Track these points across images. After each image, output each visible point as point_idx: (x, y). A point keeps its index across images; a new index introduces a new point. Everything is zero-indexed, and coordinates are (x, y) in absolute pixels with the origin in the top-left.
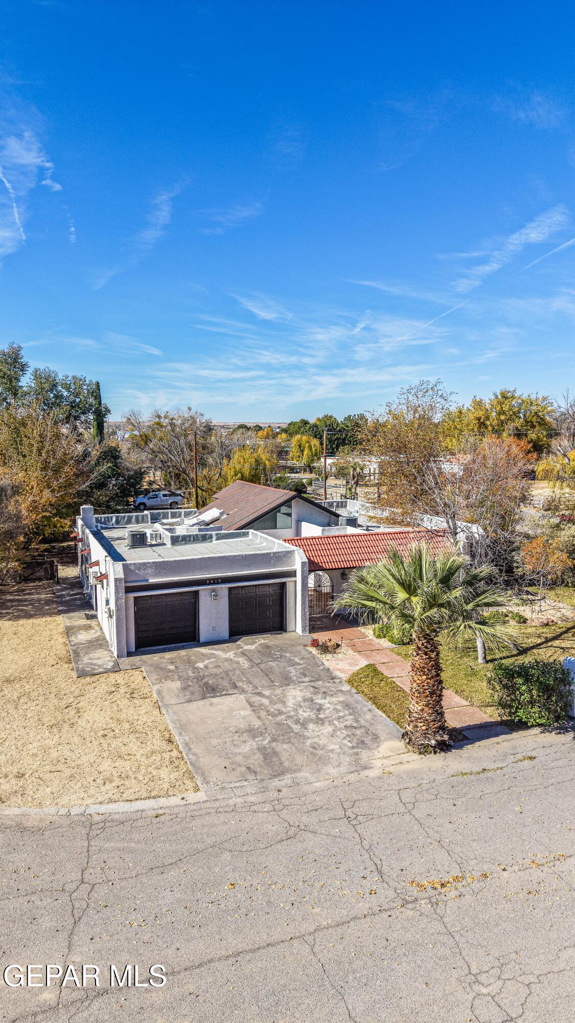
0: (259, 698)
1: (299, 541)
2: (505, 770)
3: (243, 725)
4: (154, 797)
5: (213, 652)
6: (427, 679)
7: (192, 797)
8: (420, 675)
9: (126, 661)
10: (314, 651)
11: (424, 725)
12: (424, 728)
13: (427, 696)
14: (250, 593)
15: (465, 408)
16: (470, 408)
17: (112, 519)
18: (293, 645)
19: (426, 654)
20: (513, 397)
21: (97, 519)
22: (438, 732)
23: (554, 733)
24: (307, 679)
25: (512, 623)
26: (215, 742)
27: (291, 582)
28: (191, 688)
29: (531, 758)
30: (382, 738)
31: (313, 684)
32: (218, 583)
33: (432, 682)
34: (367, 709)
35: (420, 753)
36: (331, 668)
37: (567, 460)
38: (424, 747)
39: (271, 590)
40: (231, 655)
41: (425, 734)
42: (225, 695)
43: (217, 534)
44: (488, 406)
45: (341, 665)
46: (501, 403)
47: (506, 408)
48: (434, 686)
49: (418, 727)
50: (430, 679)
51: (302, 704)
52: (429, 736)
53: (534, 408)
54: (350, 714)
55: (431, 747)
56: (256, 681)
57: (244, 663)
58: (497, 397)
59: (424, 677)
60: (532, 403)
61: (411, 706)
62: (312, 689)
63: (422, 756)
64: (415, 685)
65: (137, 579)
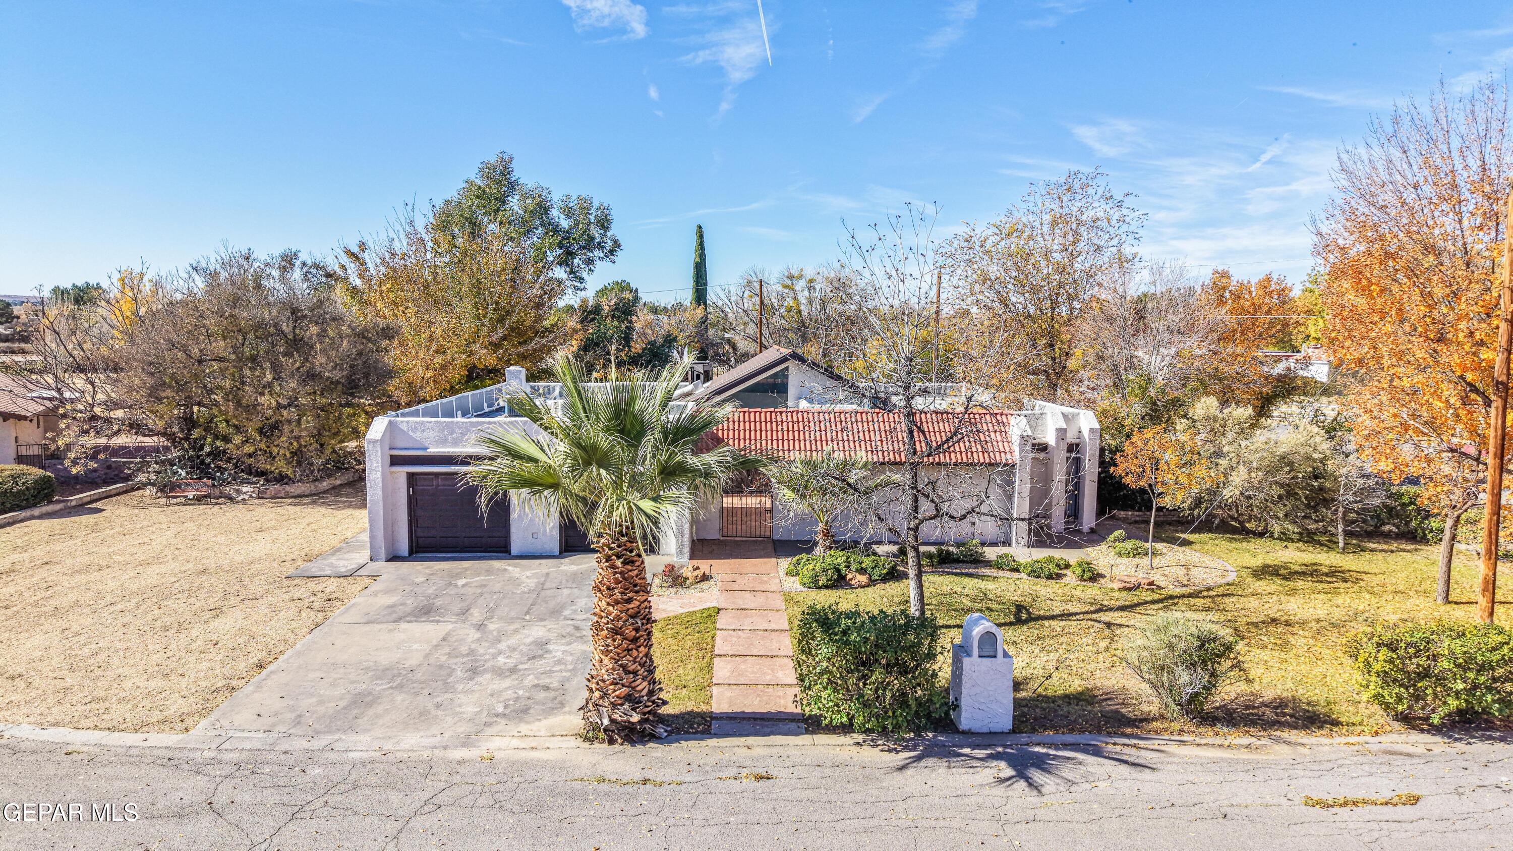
0: (471, 631)
2: (682, 787)
5: (509, 568)
12: (597, 694)
17: (554, 390)
25: (1069, 578)
29: (763, 778)
30: (566, 709)
41: (598, 705)
42: (432, 621)
45: (667, 605)
48: (618, 618)
51: (521, 648)
52: (604, 710)
55: (605, 730)
65: (411, 445)
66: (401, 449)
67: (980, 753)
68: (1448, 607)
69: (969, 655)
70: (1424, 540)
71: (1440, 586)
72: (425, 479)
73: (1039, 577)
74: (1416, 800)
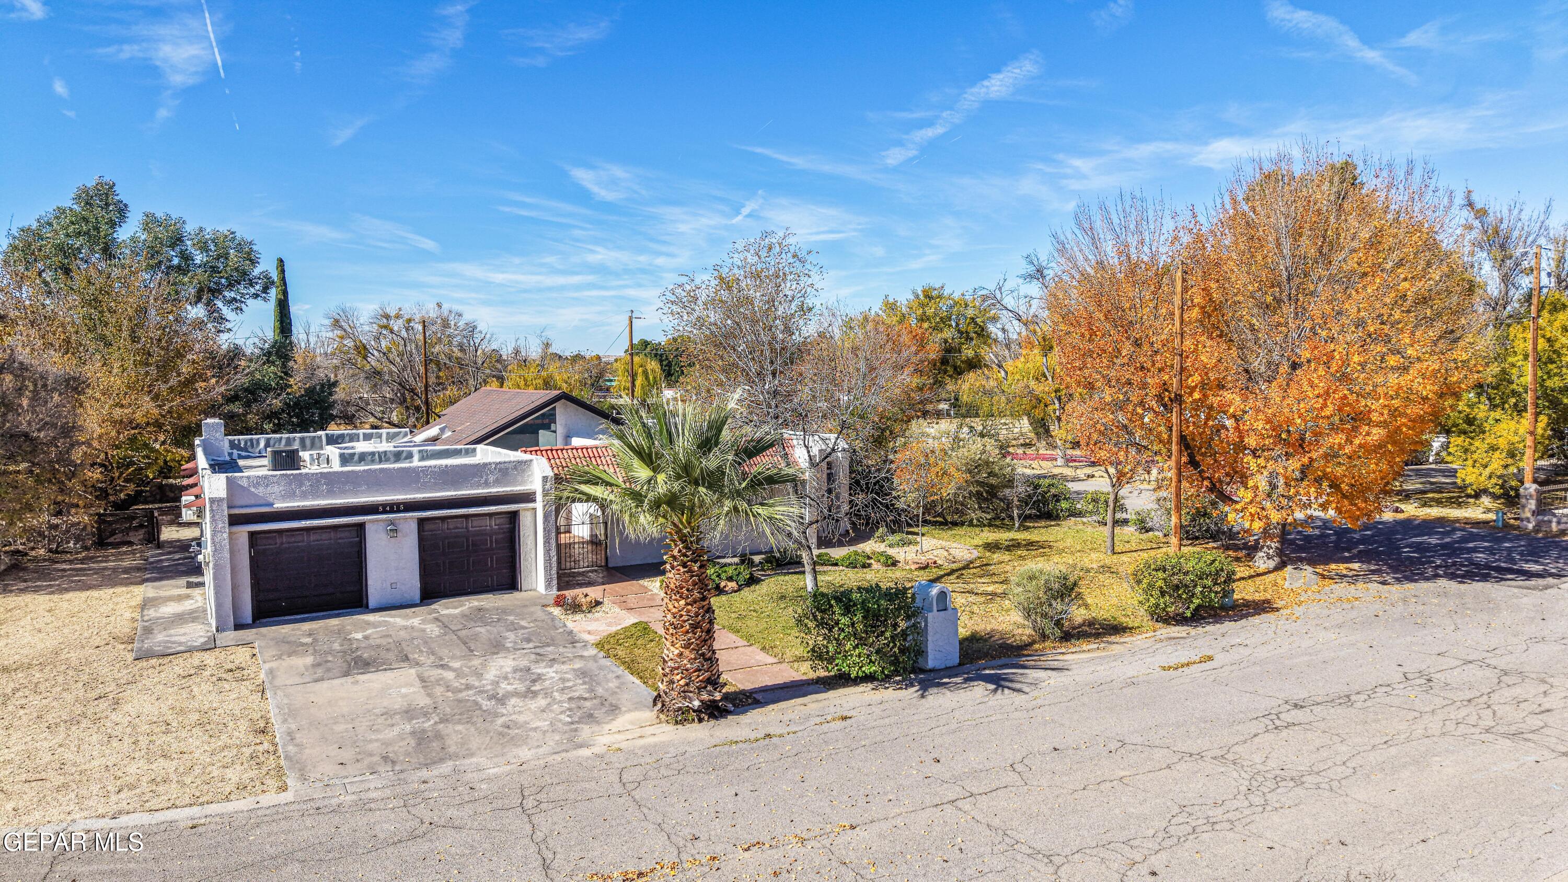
0: (440, 671)
1: (549, 452)
2: (800, 734)
3: (398, 704)
4: (202, 804)
5: (387, 619)
6: (687, 604)
7: (270, 799)
8: (676, 600)
9: (231, 636)
10: (556, 611)
11: (682, 678)
12: (682, 682)
13: (687, 632)
14: (457, 528)
15: (873, 313)
16: (880, 312)
17: (258, 443)
18: (525, 606)
19: (684, 565)
20: (940, 297)
21: (232, 443)
22: (706, 687)
23: (891, 689)
24: (531, 645)
25: (875, 566)
26: (340, 728)
27: (528, 510)
28: (329, 664)
29: (844, 718)
30: (624, 709)
31: (538, 650)
32: (399, 511)
33: (694, 609)
34: (614, 675)
35: (677, 723)
36: (575, 630)
37: (1003, 373)
38: (683, 713)
39: (493, 524)
40: (416, 622)
41: (684, 692)
42: (385, 670)
43: (420, 451)
44: (904, 310)
45: (593, 626)
46: (922, 305)
47: (930, 312)
48: (697, 615)
49: (674, 683)
50: (692, 605)
51: (510, 676)
52: (691, 695)
53: (970, 312)
54: (584, 683)
55: (694, 711)
56: (444, 652)
57: (433, 630)
58: (917, 296)
59: (682, 602)
60: (966, 305)
61: (666, 651)
62: (533, 656)
63: (679, 726)
64: (669, 617)
65: (253, 502)
66: (242, 507)
67: (959, 680)
68: (1115, 556)
69: (931, 611)
70: (1057, 518)
71: (1109, 544)
72: (268, 538)
73: (856, 567)
74: (1210, 658)
